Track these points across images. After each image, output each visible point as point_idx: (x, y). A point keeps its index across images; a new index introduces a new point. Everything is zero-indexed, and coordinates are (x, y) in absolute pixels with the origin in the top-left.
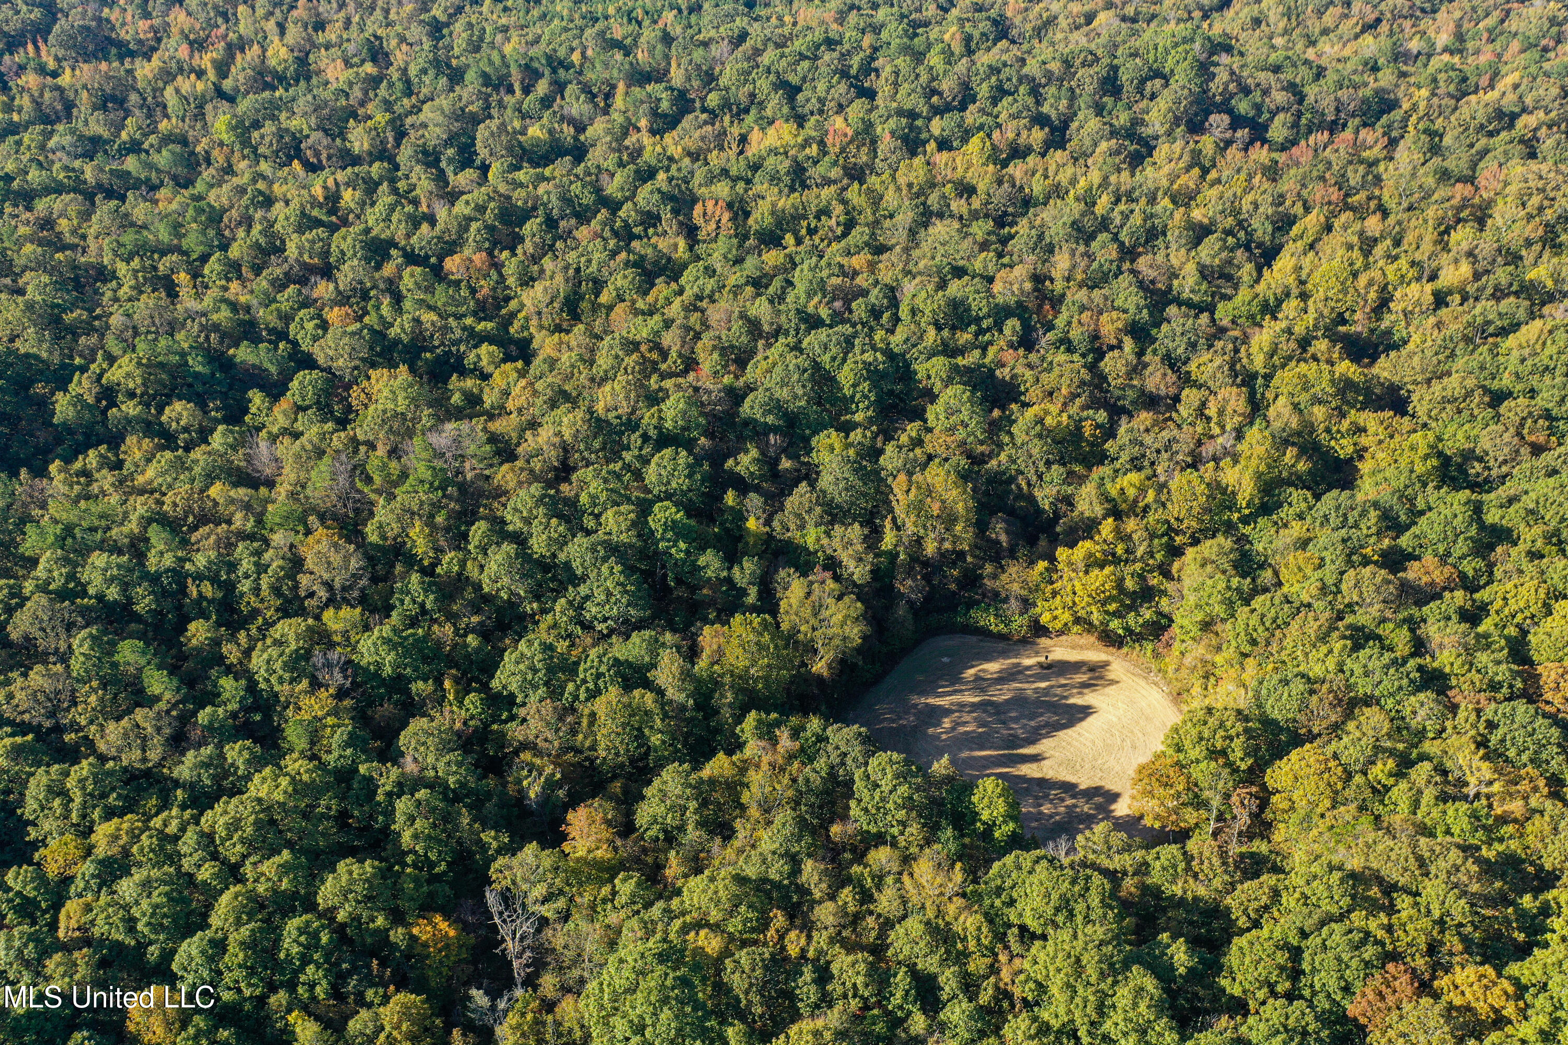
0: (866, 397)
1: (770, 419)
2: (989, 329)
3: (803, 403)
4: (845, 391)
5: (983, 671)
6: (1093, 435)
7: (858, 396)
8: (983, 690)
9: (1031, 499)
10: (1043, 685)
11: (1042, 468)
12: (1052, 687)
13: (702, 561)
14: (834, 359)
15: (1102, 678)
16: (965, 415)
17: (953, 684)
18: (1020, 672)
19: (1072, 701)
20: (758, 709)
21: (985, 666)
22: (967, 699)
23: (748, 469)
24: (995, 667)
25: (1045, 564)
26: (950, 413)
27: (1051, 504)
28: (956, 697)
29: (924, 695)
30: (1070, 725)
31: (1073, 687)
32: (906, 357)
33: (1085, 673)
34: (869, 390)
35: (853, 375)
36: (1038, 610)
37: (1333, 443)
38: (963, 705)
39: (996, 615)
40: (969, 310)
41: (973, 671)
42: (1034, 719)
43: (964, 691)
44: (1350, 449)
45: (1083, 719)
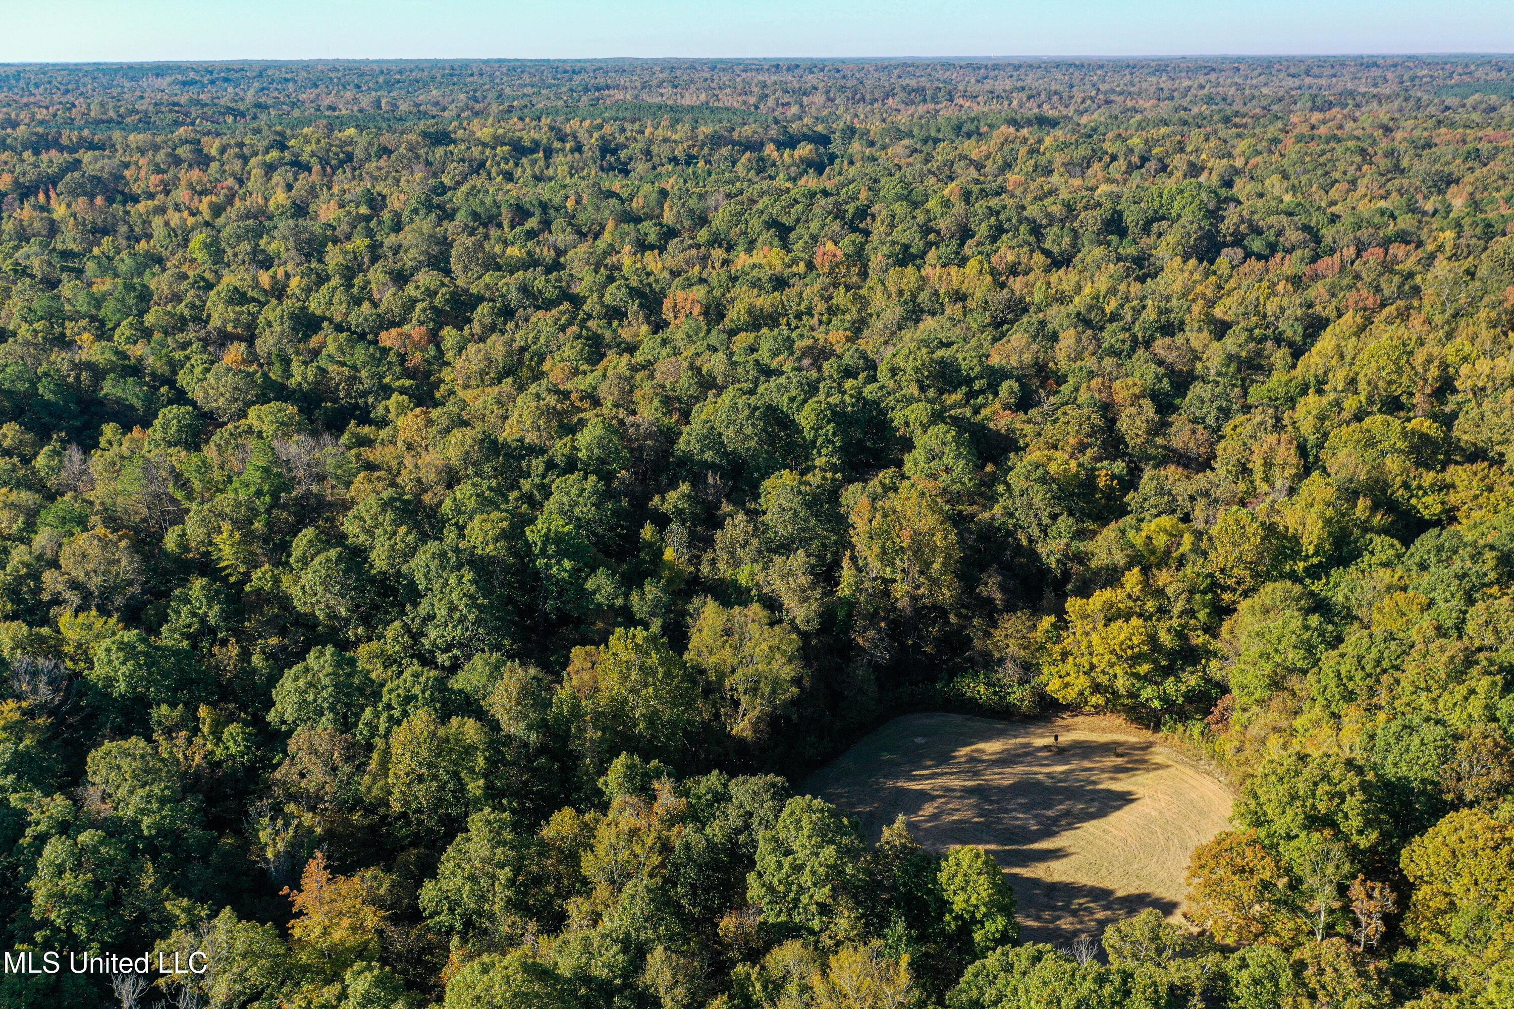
0: (831, 442)
1: (709, 456)
2: (982, 391)
3: (753, 444)
4: (806, 433)
6: (1110, 487)
7: (820, 440)
8: (976, 774)
9: (1034, 555)
10: (1060, 769)
11: (1046, 521)
12: (1073, 771)
13: (590, 585)
14: (792, 400)
16: (948, 460)
17: (938, 765)
18: (1026, 754)
19: (1102, 787)
20: (631, 752)
21: (981, 746)
22: (955, 783)
23: (676, 507)
24: (992, 747)
25: (1053, 618)
26: (932, 456)
27: (1058, 561)
28: (940, 781)
29: (897, 777)
30: (1101, 814)
31: (1103, 771)
32: (883, 405)
33: (1118, 755)
34: (835, 434)
35: (813, 416)
36: (1043, 678)
37: (1413, 501)
38: (949, 790)
39: (988, 684)
40: (959, 370)
41: (964, 751)
42: (1049, 807)
43: (952, 774)
44: (1437, 509)
45: (1119, 808)
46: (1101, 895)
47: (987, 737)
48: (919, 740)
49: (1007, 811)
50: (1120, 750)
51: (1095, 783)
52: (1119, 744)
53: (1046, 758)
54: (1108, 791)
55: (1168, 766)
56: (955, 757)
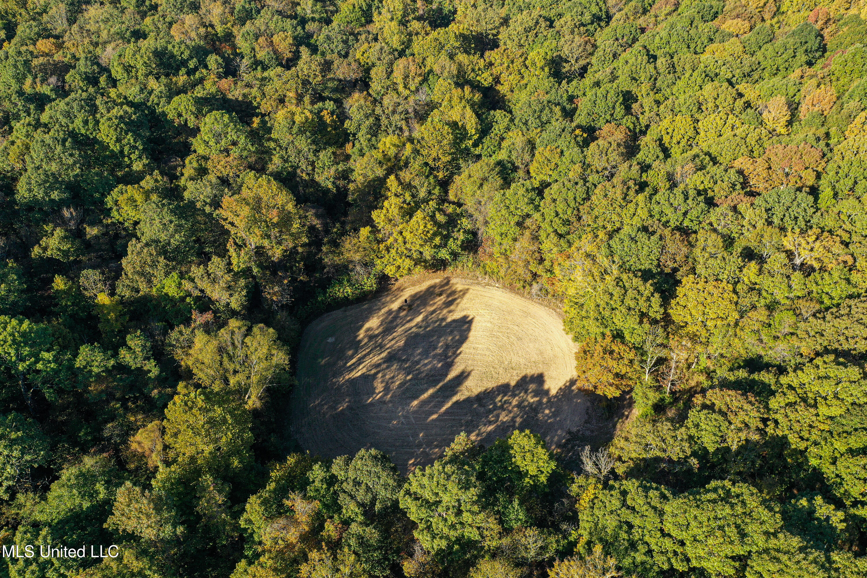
0: (135, 148)
1: (55, 195)
2: (196, 69)
3: (77, 171)
4: (112, 147)
5: (368, 330)
6: (333, 121)
7: (126, 148)
8: (381, 346)
9: (313, 183)
10: (419, 318)
11: (311, 157)
12: (426, 317)
13: (79, 363)
14: (86, 122)
15: (454, 292)
17: (356, 352)
18: (395, 318)
19: (449, 320)
20: (253, 490)
21: (367, 325)
22: (376, 359)
24: (374, 323)
25: (368, 228)
27: (334, 183)
28: (368, 362)
29: (341, 374)
30: (464, 339)
31: (441, 309)
32: (149, 104)
33: (440, 295)
34: (135, 141)
35: (112, 131)
36: (379, 268)
38: (377, 366)
39: (352, 285)
40: (173, 56)
41: (362, 334)
42: (435, 348)
43: (368, 354)
44: (490, 79)
45: (469, 329)
46: (504, 389)
47: (366, 319)
48: (330, 340)
49: (418, 363)
50: (437, 290)
51: (444, 319)
52: (434, 287)
53: (406, 316)
54: (454, 321)
55: (468, 289)
56: (360, 341)
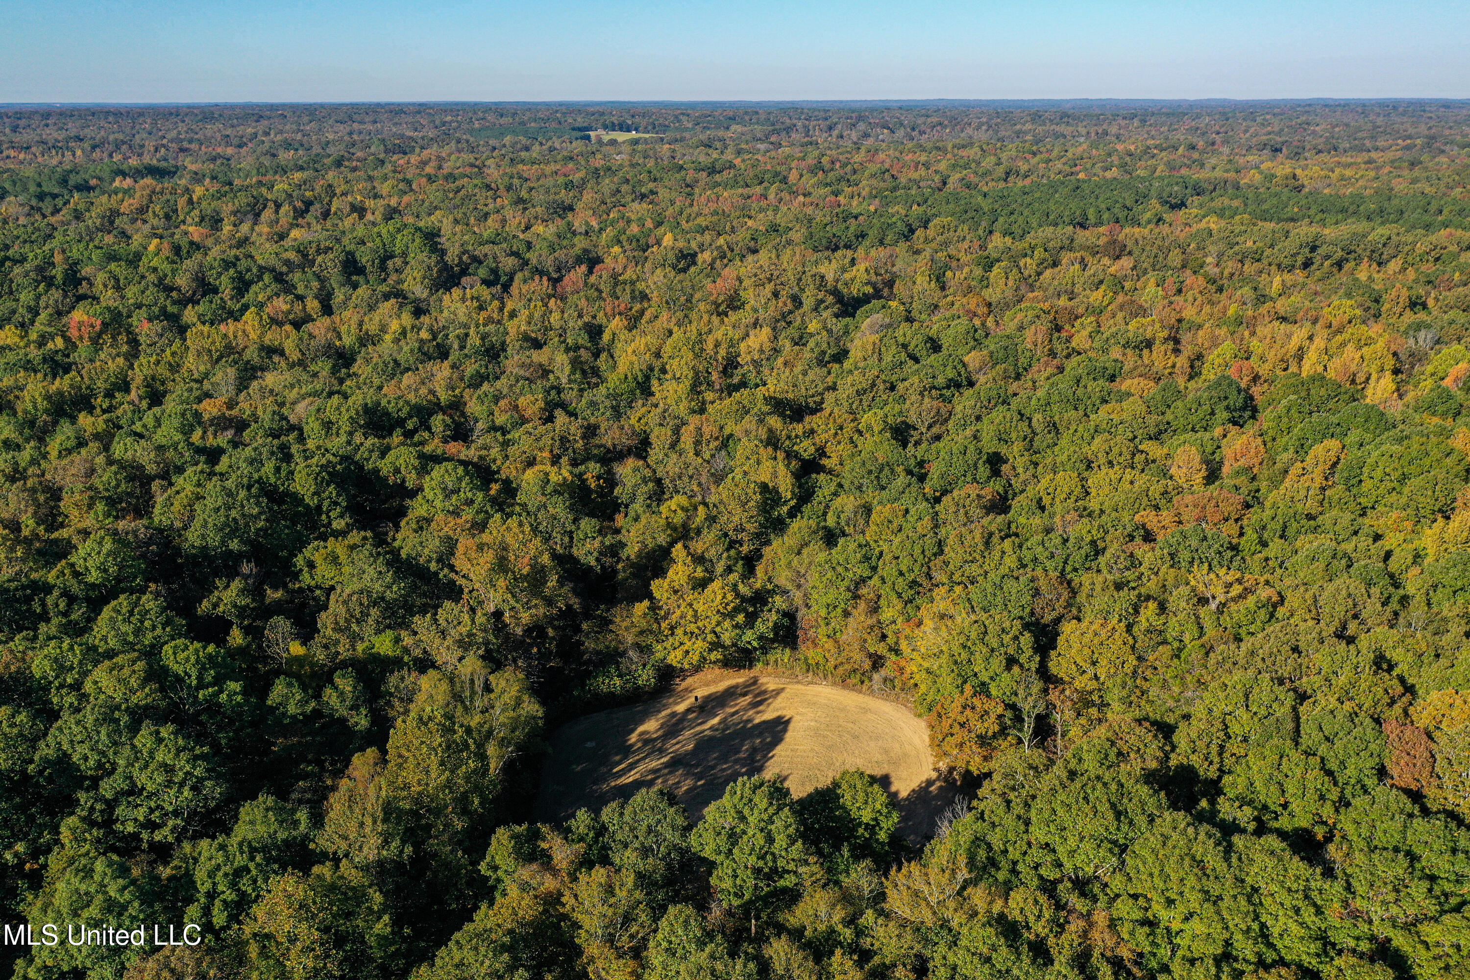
0: (336, 504)
1: (234, 545)
2: (415, 431)
3: (261, 524)
4: (307, 501)
5: (642, 733)
6: (598, 486)
7: (326, 503)
8: (661, 751)
10: (716, 721)
11: (569, 526)
12: (725, 719)
13: (273, 698)
14: (278, 470)
15: (765, 692)
17: (626, 757)
18: (680, 721)
19: (757, 721)
21: (641, 729)
22: (654, 764)
23: (235, 606)
24: (651, 726)
25: (646, 603)
26: (448, 493)
27: (598, 560)
28: (641, 767)
29: (605, 780)
30: (778, 739)
31: (746, 710)
32: (357, 457)
33: (745, 694)
34: (338, 495)
35: (311, 480)
36: (659, 655)
37: (796, 448)
38: (654, 771)
39: (620, 676)
40: (388, 414)
41: (633, 738)
42: (738, 752)
43: (644, 758)
44: (812, 450)
45: (785, 730)
47: (641, 722)
48: (589, 744)
49: (713, 767)
50: (739, 691)
51: (749, 720)
52: (736, 687)
53: (696, 718)
54: (764, 722)
55: (783, 689)
56: (632, 745)
